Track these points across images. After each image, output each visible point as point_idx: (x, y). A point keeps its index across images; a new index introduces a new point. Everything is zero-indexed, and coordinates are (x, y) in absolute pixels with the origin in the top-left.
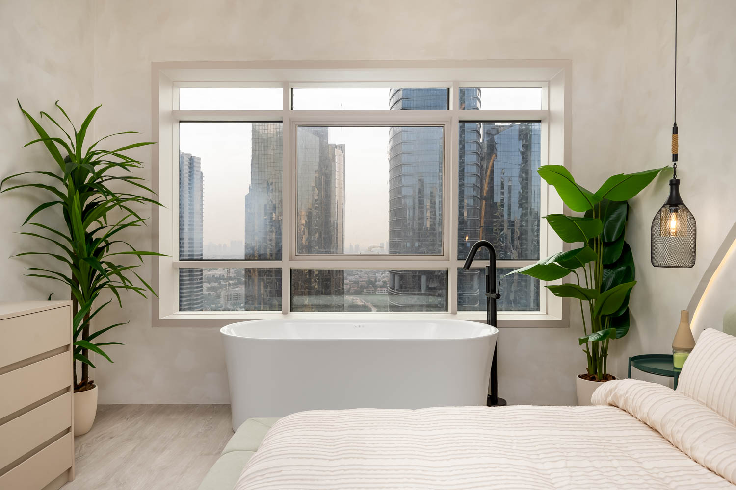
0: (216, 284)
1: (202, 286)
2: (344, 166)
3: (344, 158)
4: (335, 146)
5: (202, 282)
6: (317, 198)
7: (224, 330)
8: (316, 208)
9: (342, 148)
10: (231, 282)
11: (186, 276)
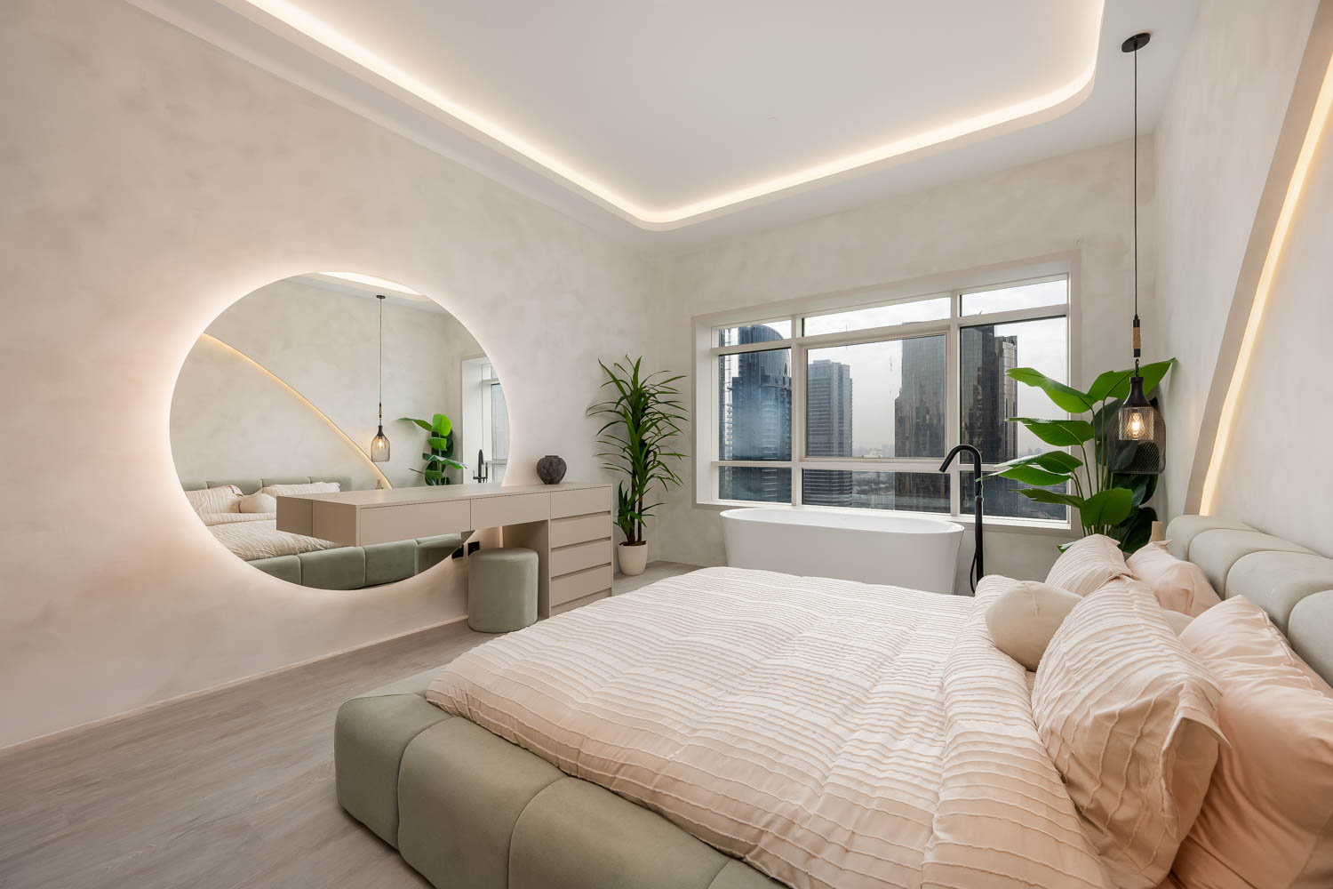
0: (866, 488)
1: (851, 489)
2: (1016, 360)
3: (1016, 351)
4: (1004, 339)
5: (851, 485)
6: (980, 397)
7: (724, 514)
8: (980, 409)
9: (1013, 340)
10: (882, 486)
11: (835, 479)
